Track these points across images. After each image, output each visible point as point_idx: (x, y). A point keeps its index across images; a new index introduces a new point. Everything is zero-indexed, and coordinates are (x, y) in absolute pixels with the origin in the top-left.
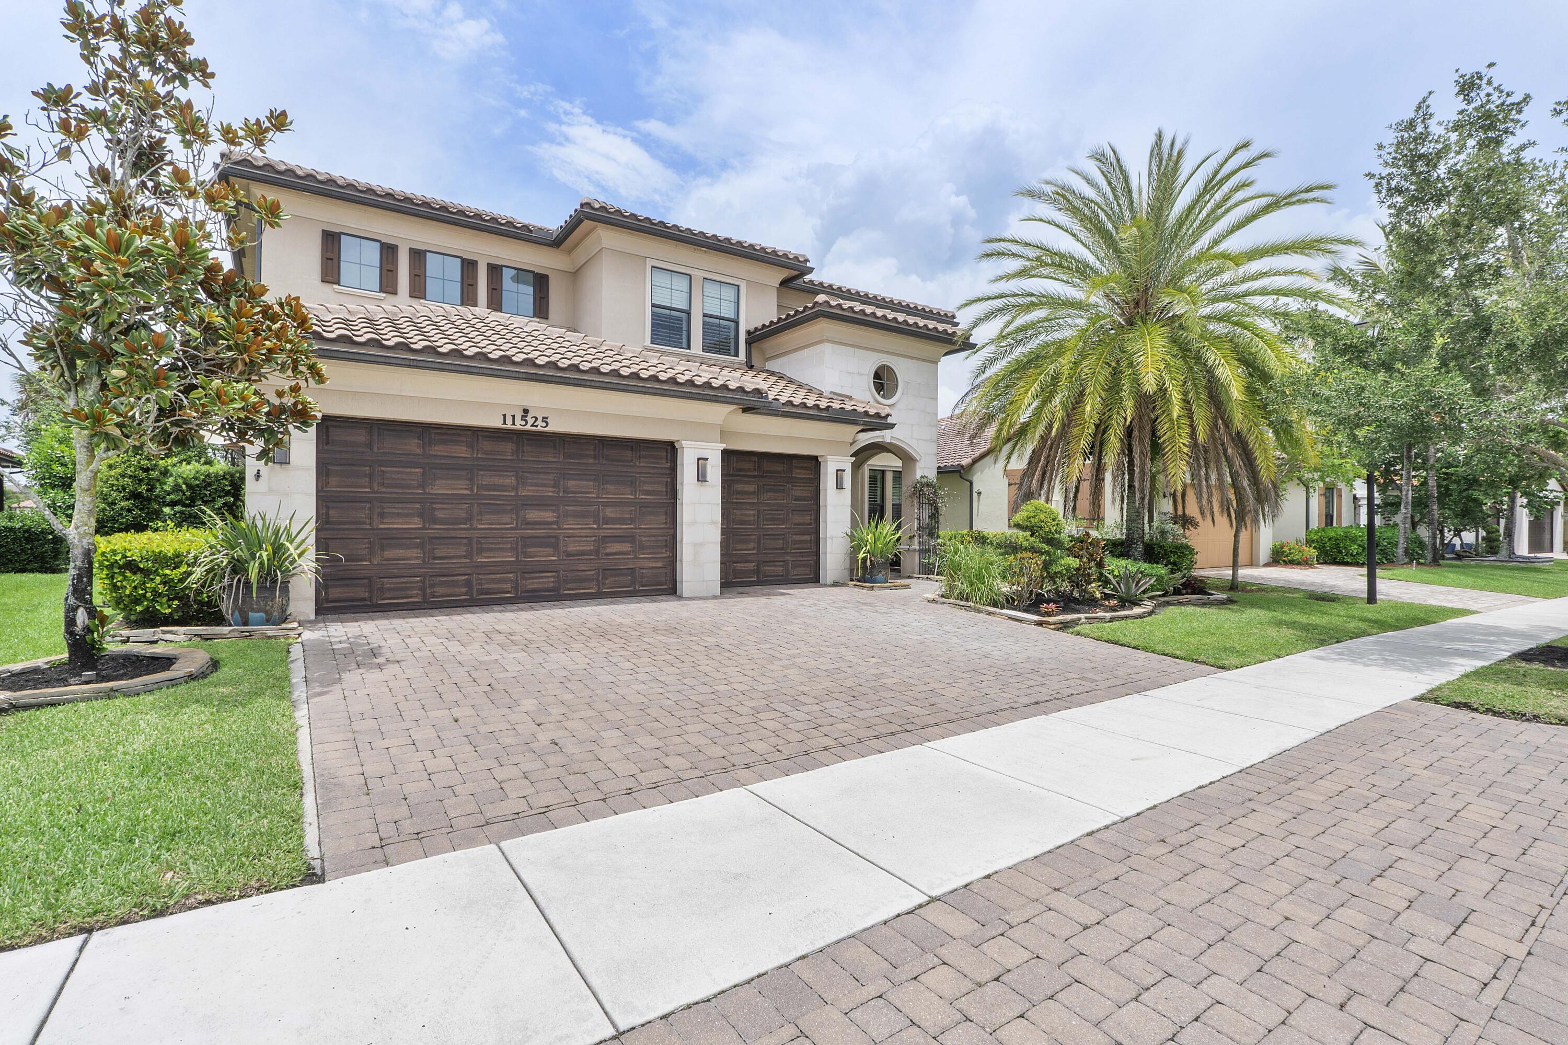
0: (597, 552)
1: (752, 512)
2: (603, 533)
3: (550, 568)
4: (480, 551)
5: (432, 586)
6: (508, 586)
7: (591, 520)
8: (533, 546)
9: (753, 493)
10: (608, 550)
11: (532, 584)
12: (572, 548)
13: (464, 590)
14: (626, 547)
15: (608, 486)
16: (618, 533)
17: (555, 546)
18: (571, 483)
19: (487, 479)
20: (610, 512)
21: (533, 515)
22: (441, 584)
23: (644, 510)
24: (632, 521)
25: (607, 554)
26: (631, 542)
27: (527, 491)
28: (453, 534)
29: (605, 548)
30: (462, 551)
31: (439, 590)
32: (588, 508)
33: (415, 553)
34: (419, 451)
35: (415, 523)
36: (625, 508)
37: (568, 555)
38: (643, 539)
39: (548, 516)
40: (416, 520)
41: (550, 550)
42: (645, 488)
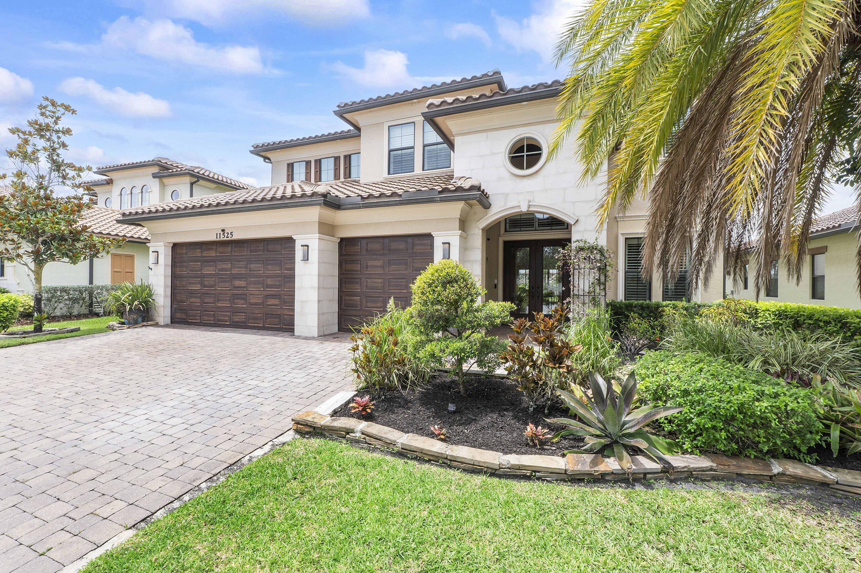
0: (263, 304)
1: (380, 281)
2: (265, 293)
3: (243, 311)
4: (219, 300)
5: (203, 316)
6: (227, 318)
7: (260, 286)
8: (238, 299)
9: (379, 267)
10: (268, 303)
11: (236, 319)
12: (252, 301)
13: (213, 319)
14: (276, 302)
15: (269, 267)
16: (272, 293)
17: (245, 299)
18: (252, 265)
19: (220, 265)
20: (269, 281)
21: (237, 283)
22: (206, 315)
23: (286, 279)
24: (279, 286)
25: (268, 305)
26: (279, 299)
27: (235, 271)
28: (210, 292)
29: (267, 301)
30: (211, 300)
31: (205, 318)
32: (259, 279)
33: (198, 300)
34: (200, 255)
35: (198, 287)
36: (277, 279)
37: (251, 305)
38: (286, 297)
39: (242, 283)
40: (199, 285)
41: (243, 301)
42: (287, 266)
